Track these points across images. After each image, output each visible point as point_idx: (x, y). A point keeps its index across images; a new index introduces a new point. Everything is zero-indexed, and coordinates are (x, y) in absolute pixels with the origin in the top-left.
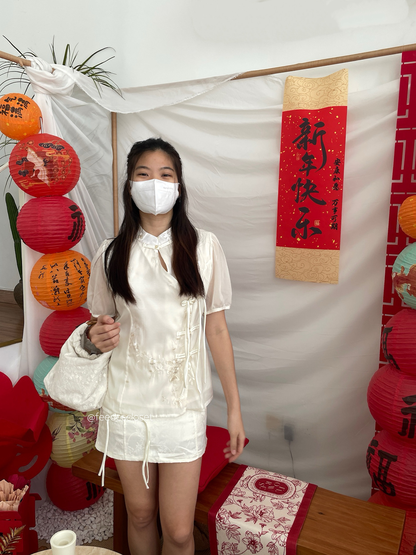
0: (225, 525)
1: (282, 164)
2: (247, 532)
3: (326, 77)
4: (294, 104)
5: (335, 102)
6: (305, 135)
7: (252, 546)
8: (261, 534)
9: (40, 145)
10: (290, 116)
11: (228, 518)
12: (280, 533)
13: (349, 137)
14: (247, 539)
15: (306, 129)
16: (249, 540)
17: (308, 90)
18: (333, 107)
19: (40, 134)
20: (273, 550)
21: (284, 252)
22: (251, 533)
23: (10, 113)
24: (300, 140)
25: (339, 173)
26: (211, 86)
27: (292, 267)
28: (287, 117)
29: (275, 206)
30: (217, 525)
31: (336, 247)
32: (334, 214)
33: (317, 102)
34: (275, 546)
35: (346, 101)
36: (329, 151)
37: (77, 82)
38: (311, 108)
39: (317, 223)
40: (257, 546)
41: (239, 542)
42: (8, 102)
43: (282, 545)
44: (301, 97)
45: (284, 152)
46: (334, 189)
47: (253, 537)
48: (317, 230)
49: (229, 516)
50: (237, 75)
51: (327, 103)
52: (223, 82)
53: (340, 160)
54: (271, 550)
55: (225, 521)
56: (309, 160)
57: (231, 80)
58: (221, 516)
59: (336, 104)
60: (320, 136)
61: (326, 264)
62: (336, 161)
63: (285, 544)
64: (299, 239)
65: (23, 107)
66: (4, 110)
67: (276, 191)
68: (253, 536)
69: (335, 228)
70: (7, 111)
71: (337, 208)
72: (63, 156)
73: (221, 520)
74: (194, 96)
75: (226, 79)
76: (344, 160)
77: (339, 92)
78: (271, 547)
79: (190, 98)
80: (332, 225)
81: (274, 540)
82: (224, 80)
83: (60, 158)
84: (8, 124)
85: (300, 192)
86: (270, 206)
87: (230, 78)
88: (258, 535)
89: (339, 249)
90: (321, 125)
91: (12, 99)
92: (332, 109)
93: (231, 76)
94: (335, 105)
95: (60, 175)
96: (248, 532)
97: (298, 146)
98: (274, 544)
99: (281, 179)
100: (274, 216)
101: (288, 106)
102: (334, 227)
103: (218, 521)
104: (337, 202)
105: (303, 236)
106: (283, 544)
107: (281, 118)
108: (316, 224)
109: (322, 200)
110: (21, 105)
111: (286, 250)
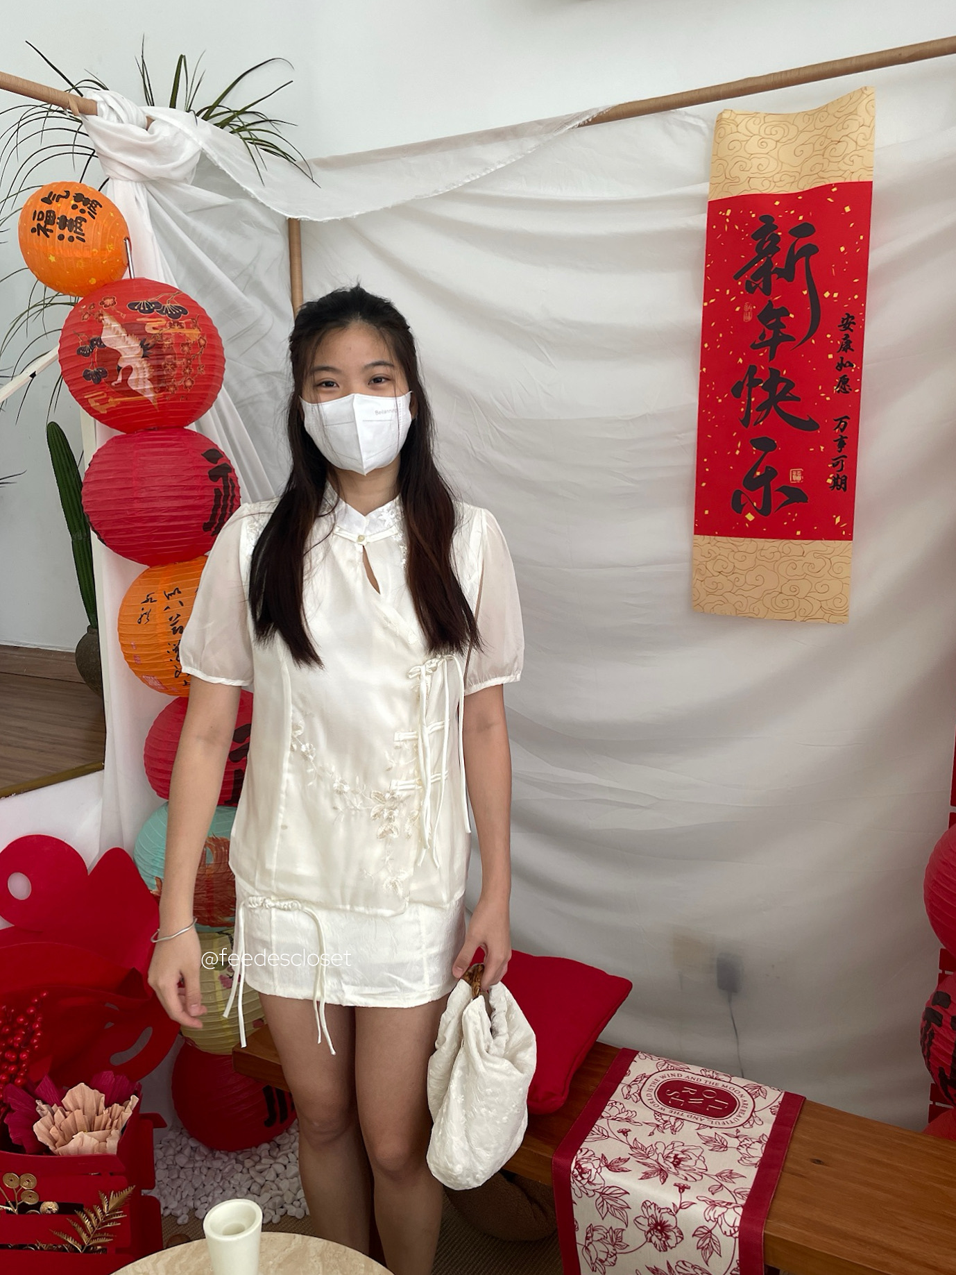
0: (593, 1187)
1: (708, 332)
2: (645, 1202)
3: (819, 110)
4: (737, 180)
5: (841, 173)
6: (766, 258)
7: (656, 1234)
8: (678, 1206)
9: (132, 306)
10: (729, 212)
11: (599, 1170)
12: (724, 1206)
13: (877, 257)
14: (647, 1220)
15: (770, 242)
16: (650, 1221)
17: (772, 144)
18: (836, 185)
19: (126, 281)
20: (708, 1244)
21: (715, 549)
22: (655, 1205)
23: (58, 231)
24: (752, 271)
25: (853, 350)
26: (530, 144)
27: (734, 584)
28: (720, 213)
29: (691, 437)
30: (573, 1185)
31: (845, 532)
32: (840, 452)
33: (797, 174)
34: (713, 1237)
35: (870, 169)
36: (827, 294)
37: (206, 148)
38: (780, 189)
39: (796, 476)
40: (669, 1234)
41: (627, 1226)
42: (50, 203)
43: (728, 1233)
44: (755, 162)
45: (712, 301)
46: (838, 391)
47: (658, 1215)
48: (795, 493)
49: (602, 1165)
50: (595, 114)
51: (821, 174)
52: (558, 133)
53: (853, 318)
54: (704, 1245)
55: (593, 1178)
56: (773, 321)
57: (580, 126)
58: (583, 1166)
59: (845, 175)
60: (804, 258)
61: (818, 575)
62: (844, 319)
63: (735, 1232)
64: (750, 517)
65: (86, 216)
66: (42, 223)
67: (695, 400)
68: (659, 1212)
69: (841, 487)
70: (49, 227)
71: (846, 438)
72: (186, 331)
73: (583, 1175)
74: (489, 172)
75: (567, 123)
76: (864, 316)
77: (852, 145)
78: (702, 1238)
79: (478, 177)
80: (835, 480)
81: (710, 1221)
82: (562, 127)
83: (178, 336)
84: (52, 259)
85: (753, 399)
86: (678, 438)
87: (578, 123)
88: (671, 1211)
89: (850, 538)
90: (804, 230)
91: (60, 196)
92: (834, 190)
93: (577, 117)
94: (841, 180)
95: (179, 377)
96: (648, 1204)
97: (749, 287)
98: (710, 1231)
99: (704, 370)
100: (688, 461)
101: (722, 185)
102: (839, 484)
103: (577, 1177)
104: (846, 423)
105: (760, 509)
106: (730, 1231)
107: (705, 216)
108: (794, 478)
109: (808, 420)
110: (83, 211)
111: (718, 544)
